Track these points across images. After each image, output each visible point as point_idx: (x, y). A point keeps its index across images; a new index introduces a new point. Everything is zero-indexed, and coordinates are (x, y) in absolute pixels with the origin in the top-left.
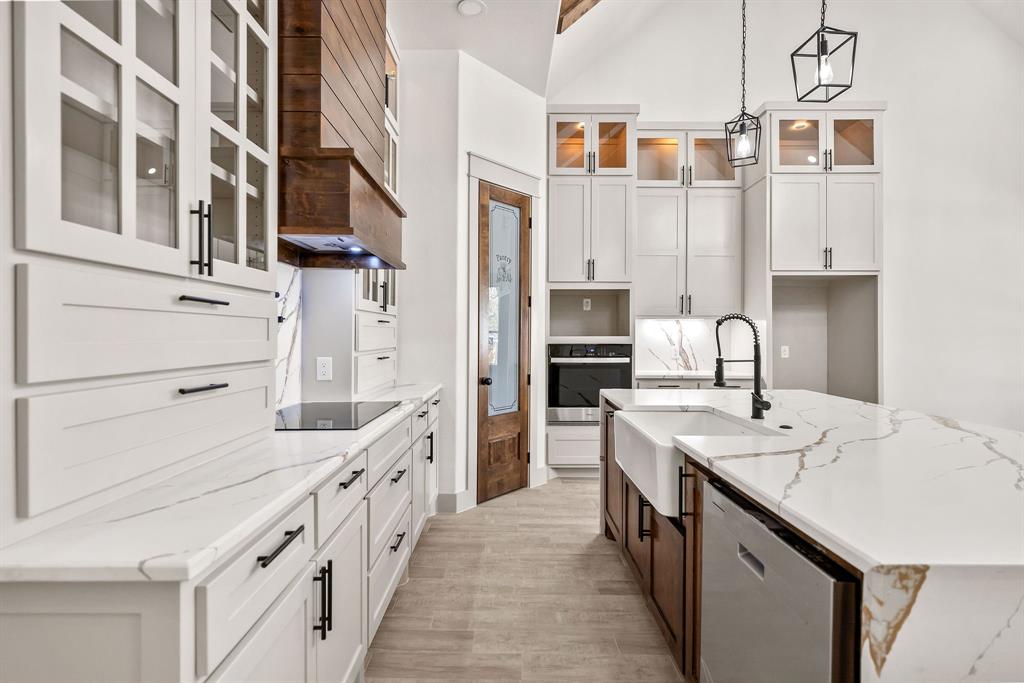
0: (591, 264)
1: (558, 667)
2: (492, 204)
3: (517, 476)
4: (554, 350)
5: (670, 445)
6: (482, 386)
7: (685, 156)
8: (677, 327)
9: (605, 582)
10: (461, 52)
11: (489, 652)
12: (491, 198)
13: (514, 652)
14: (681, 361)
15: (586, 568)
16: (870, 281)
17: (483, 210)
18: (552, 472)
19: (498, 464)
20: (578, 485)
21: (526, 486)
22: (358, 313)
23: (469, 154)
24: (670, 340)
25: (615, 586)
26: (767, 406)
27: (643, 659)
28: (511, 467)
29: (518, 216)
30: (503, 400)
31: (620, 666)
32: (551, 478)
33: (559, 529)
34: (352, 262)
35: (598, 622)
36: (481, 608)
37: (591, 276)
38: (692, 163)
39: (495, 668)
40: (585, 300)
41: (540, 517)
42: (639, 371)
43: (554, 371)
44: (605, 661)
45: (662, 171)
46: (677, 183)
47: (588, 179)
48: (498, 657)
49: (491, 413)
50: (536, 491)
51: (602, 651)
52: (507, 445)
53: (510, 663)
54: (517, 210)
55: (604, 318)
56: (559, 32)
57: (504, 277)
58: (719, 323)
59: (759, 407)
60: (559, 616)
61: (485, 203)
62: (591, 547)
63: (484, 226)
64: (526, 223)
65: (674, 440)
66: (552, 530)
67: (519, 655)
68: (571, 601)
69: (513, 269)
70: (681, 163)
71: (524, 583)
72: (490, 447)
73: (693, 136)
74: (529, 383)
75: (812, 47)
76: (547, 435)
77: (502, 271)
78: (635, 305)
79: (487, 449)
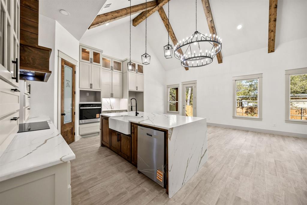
0: (91, 85)
1: (104, 173)
2: (65, 66)
3: (71, 139)
4: (81, 105)
5: (128, 121)
6: (62, 116)
7: (112, 64)
8: (109, 100)
9: (106, 155)
10: (56, 21)
11: (87, 177)
12: (65, 64)
13: (93, 174)
14: (110, 107)
15: (101, 154)
16: (142, 93)
17: (62, 67)
18: (80, 136)
19: (66, 137)
20: (89, 138)
21: (74, 141)
22: (25, 94)
23: (58, 50)
24: (108, 103)
25: (109, 154)
26: (138, 114)
27: (121, 164)
28: (70, 137)
29: (72, 70)
30: (68, 119)
31: (117, 167)
32: (80, 138)
33: (89, 148)
34: (24, 78)
35: (109, 162)
36: (78, 170)
37: (91, 88)
38: (113, 66)
39: (90, 179)
40: (87, 93)
41: (83, 147)
42: (103, 110)
43: (81, 111)
44: (114, 167)
45: (106, 65)
46: (110, 69)
47: (90, 64)
48: (90, 177)
49: (65, 123)
50: (78, 142)
51: (112, 166)
52: (69, 131)
53: (93, 177)
54: (71, 68)
55: (92, 97)
56: (89, 29)
57: (68, 86)
58: (131, 99)
59: (137, 114)
60: (100, 164)
61: (63, 65)
62: (99, 149)
63: (63, 71)
64: (74, 72)
65: (129, 121)
66: (88, 149)
67: (95, 174)
68: (100, 161)
69: (70, 84)
70: (111, 65)
71: (87, 161)
72: (64, 133)
73: (113, 60)
74: (75, 114)
75: (144, 56)
76: (79, 127)
77: (67, 84)
78: (102, 94)
79: (63, 133)
